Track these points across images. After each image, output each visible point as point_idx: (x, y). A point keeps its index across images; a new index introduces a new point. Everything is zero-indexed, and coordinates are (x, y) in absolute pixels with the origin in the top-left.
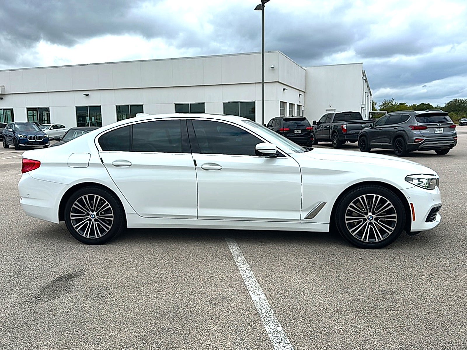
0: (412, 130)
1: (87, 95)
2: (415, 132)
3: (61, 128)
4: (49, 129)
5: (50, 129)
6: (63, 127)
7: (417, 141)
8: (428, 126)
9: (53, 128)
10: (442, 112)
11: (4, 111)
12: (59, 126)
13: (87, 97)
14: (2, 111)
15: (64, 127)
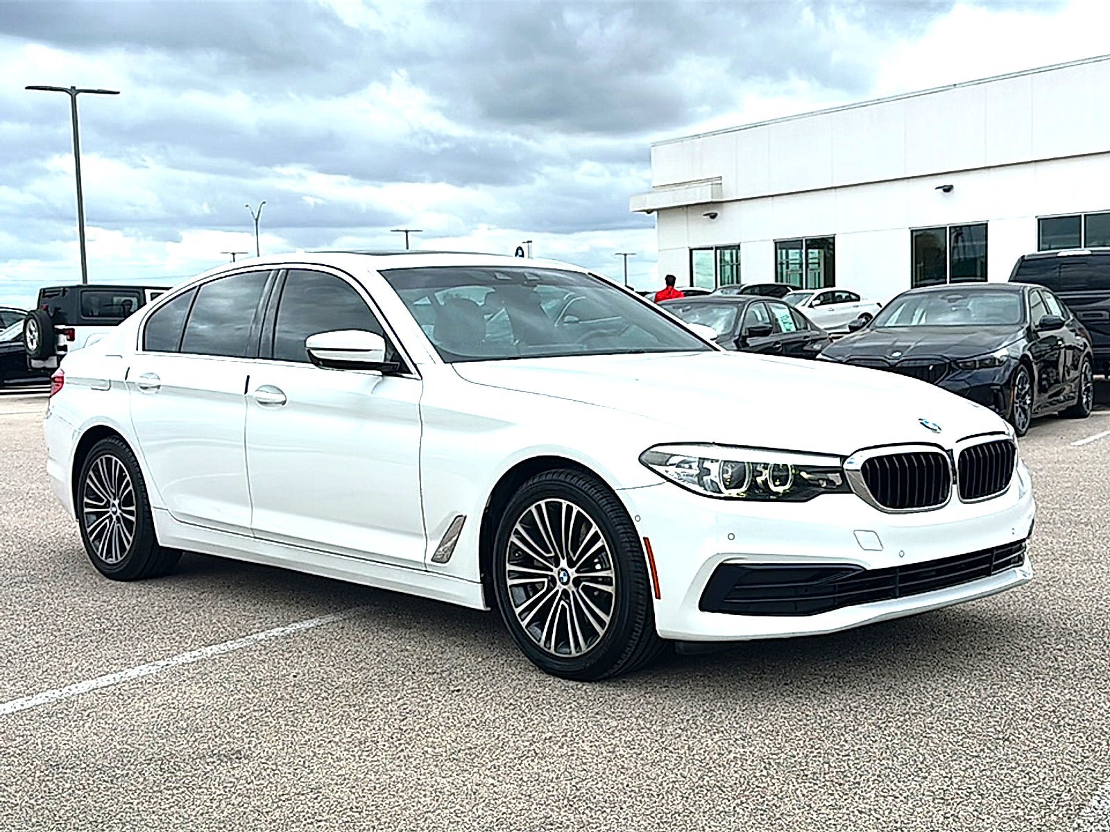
1: (948, 189)
3: (848, 299)
4: (808, 304)
5: (811, 306)
6: (853, 297)
9: (818, 302)
11: (718, 251)
12: (844, 295)
13: (946, 194)
14: (713, 252)
15: (858, 298)
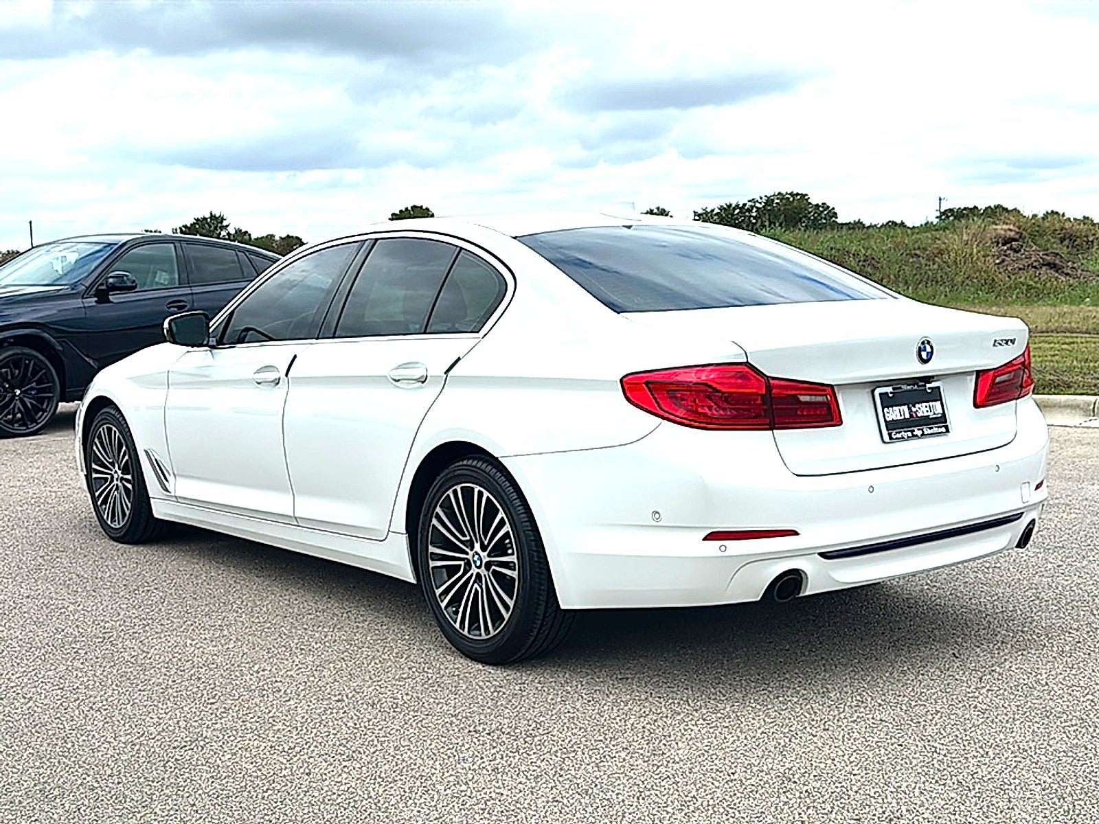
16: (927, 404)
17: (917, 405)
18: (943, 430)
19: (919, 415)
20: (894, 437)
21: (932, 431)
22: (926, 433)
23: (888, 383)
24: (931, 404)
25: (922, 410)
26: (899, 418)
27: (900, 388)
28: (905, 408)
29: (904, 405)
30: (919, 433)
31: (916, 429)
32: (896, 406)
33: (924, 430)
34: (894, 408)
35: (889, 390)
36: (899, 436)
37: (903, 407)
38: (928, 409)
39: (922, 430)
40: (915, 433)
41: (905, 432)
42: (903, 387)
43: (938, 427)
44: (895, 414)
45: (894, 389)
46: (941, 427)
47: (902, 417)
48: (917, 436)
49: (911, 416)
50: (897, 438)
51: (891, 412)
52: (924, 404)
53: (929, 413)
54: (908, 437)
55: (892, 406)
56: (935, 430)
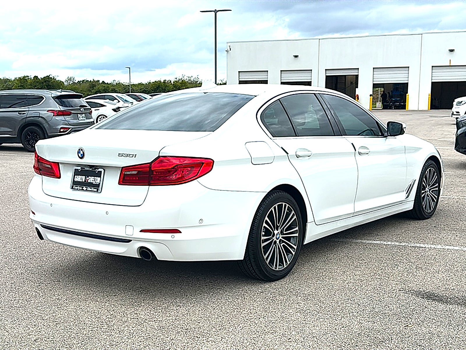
0: (54, 116)
2: (58, 118)
7: (62, 130)
8: (72, 112)
10: (75, 93)
16: (94, 178)
17: (89, 177)
18: (96, 190)
19: (89, 181)
20: (74, 188)
21: (91, 190)
22: (88, 189)
23: (79, 165)
24: (96, 178)
25: (91, 179)
26: (80, 180)
27: (84, 168)
28: (84, 177)
29: (84, 176)
30: (85, 189)
31: (84, 187)
32: (81, 175)
33: (88, 188)
34: (79, 176)
35: (79, 168)
36: (76, 188)
37: (83, 176)
38: (94, 180)
39: (87, 188)
40: (83, 188)
41: (79, 187)
42: (85, 168)
43: (94, 188)
44: (78, 179)
45: (81, 168)
46: (95, 189)
47: (81, 181)
48: (84, 190)
49: (85, 181)
50: (75, 189)
51: (77, 177)
52: (92, 177)
53: (93, 182)
54: (80, 189)
55: (79, 175)
56: (93, 189)
